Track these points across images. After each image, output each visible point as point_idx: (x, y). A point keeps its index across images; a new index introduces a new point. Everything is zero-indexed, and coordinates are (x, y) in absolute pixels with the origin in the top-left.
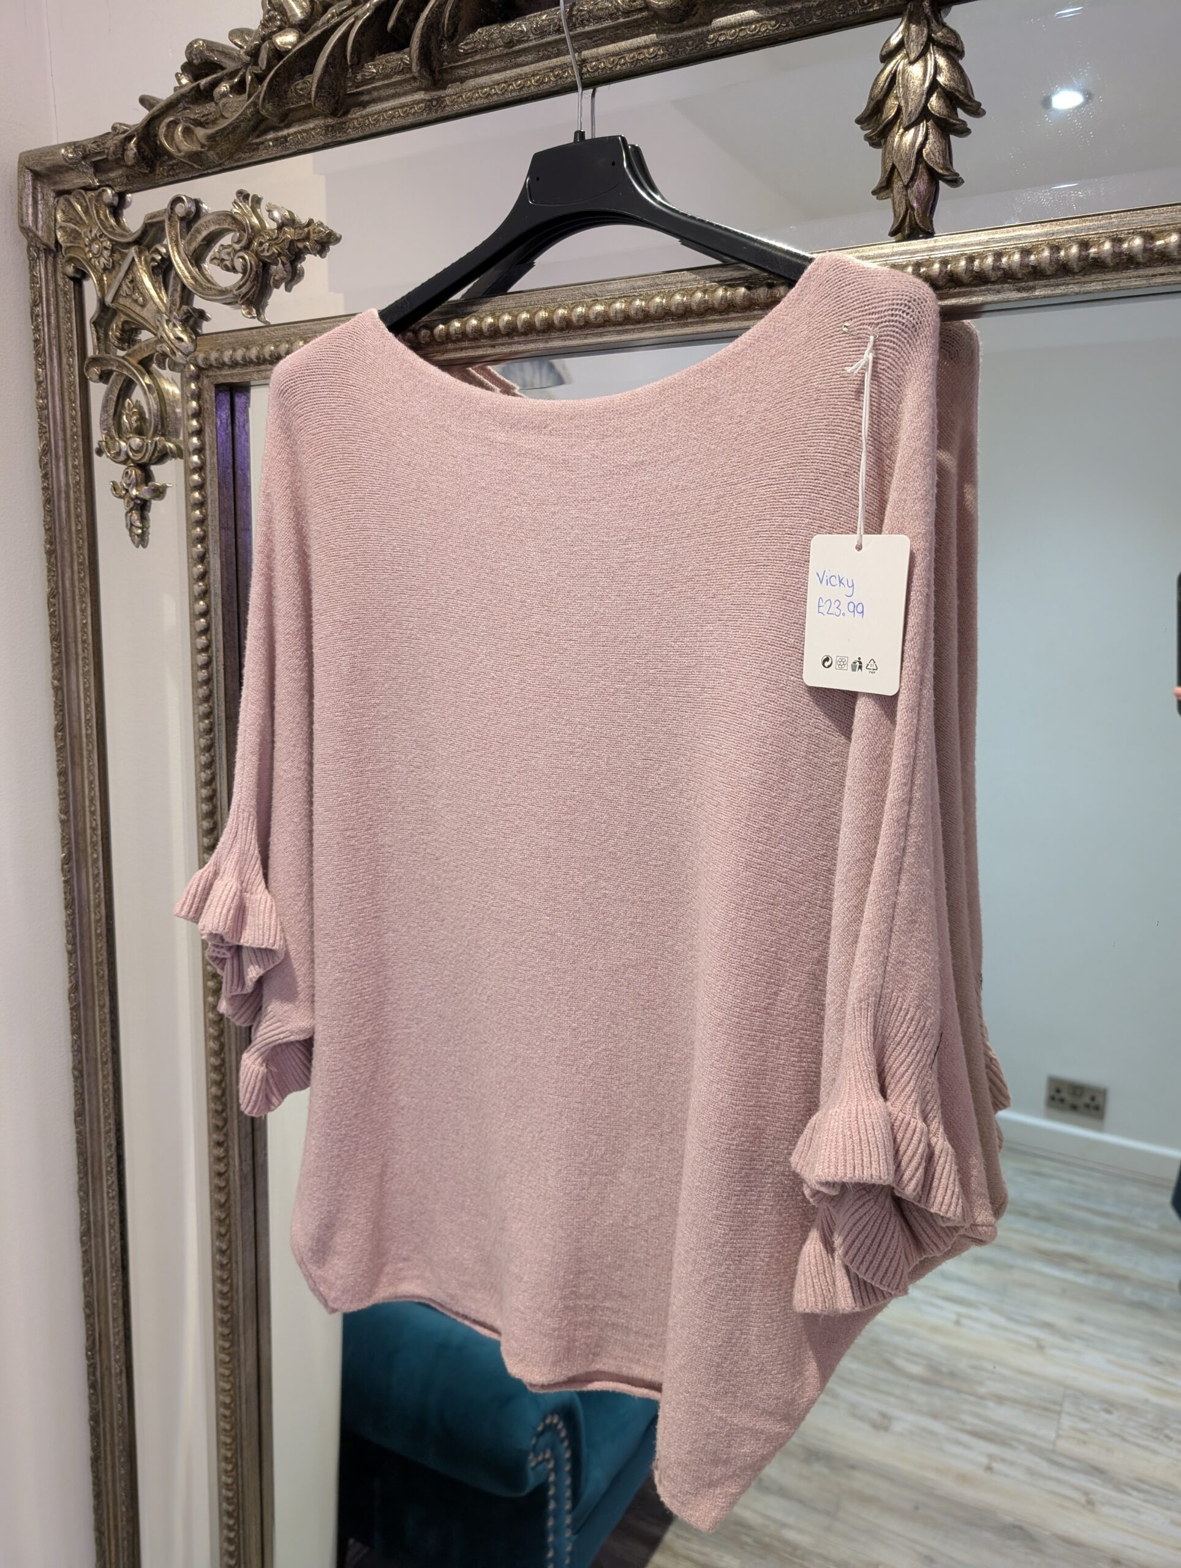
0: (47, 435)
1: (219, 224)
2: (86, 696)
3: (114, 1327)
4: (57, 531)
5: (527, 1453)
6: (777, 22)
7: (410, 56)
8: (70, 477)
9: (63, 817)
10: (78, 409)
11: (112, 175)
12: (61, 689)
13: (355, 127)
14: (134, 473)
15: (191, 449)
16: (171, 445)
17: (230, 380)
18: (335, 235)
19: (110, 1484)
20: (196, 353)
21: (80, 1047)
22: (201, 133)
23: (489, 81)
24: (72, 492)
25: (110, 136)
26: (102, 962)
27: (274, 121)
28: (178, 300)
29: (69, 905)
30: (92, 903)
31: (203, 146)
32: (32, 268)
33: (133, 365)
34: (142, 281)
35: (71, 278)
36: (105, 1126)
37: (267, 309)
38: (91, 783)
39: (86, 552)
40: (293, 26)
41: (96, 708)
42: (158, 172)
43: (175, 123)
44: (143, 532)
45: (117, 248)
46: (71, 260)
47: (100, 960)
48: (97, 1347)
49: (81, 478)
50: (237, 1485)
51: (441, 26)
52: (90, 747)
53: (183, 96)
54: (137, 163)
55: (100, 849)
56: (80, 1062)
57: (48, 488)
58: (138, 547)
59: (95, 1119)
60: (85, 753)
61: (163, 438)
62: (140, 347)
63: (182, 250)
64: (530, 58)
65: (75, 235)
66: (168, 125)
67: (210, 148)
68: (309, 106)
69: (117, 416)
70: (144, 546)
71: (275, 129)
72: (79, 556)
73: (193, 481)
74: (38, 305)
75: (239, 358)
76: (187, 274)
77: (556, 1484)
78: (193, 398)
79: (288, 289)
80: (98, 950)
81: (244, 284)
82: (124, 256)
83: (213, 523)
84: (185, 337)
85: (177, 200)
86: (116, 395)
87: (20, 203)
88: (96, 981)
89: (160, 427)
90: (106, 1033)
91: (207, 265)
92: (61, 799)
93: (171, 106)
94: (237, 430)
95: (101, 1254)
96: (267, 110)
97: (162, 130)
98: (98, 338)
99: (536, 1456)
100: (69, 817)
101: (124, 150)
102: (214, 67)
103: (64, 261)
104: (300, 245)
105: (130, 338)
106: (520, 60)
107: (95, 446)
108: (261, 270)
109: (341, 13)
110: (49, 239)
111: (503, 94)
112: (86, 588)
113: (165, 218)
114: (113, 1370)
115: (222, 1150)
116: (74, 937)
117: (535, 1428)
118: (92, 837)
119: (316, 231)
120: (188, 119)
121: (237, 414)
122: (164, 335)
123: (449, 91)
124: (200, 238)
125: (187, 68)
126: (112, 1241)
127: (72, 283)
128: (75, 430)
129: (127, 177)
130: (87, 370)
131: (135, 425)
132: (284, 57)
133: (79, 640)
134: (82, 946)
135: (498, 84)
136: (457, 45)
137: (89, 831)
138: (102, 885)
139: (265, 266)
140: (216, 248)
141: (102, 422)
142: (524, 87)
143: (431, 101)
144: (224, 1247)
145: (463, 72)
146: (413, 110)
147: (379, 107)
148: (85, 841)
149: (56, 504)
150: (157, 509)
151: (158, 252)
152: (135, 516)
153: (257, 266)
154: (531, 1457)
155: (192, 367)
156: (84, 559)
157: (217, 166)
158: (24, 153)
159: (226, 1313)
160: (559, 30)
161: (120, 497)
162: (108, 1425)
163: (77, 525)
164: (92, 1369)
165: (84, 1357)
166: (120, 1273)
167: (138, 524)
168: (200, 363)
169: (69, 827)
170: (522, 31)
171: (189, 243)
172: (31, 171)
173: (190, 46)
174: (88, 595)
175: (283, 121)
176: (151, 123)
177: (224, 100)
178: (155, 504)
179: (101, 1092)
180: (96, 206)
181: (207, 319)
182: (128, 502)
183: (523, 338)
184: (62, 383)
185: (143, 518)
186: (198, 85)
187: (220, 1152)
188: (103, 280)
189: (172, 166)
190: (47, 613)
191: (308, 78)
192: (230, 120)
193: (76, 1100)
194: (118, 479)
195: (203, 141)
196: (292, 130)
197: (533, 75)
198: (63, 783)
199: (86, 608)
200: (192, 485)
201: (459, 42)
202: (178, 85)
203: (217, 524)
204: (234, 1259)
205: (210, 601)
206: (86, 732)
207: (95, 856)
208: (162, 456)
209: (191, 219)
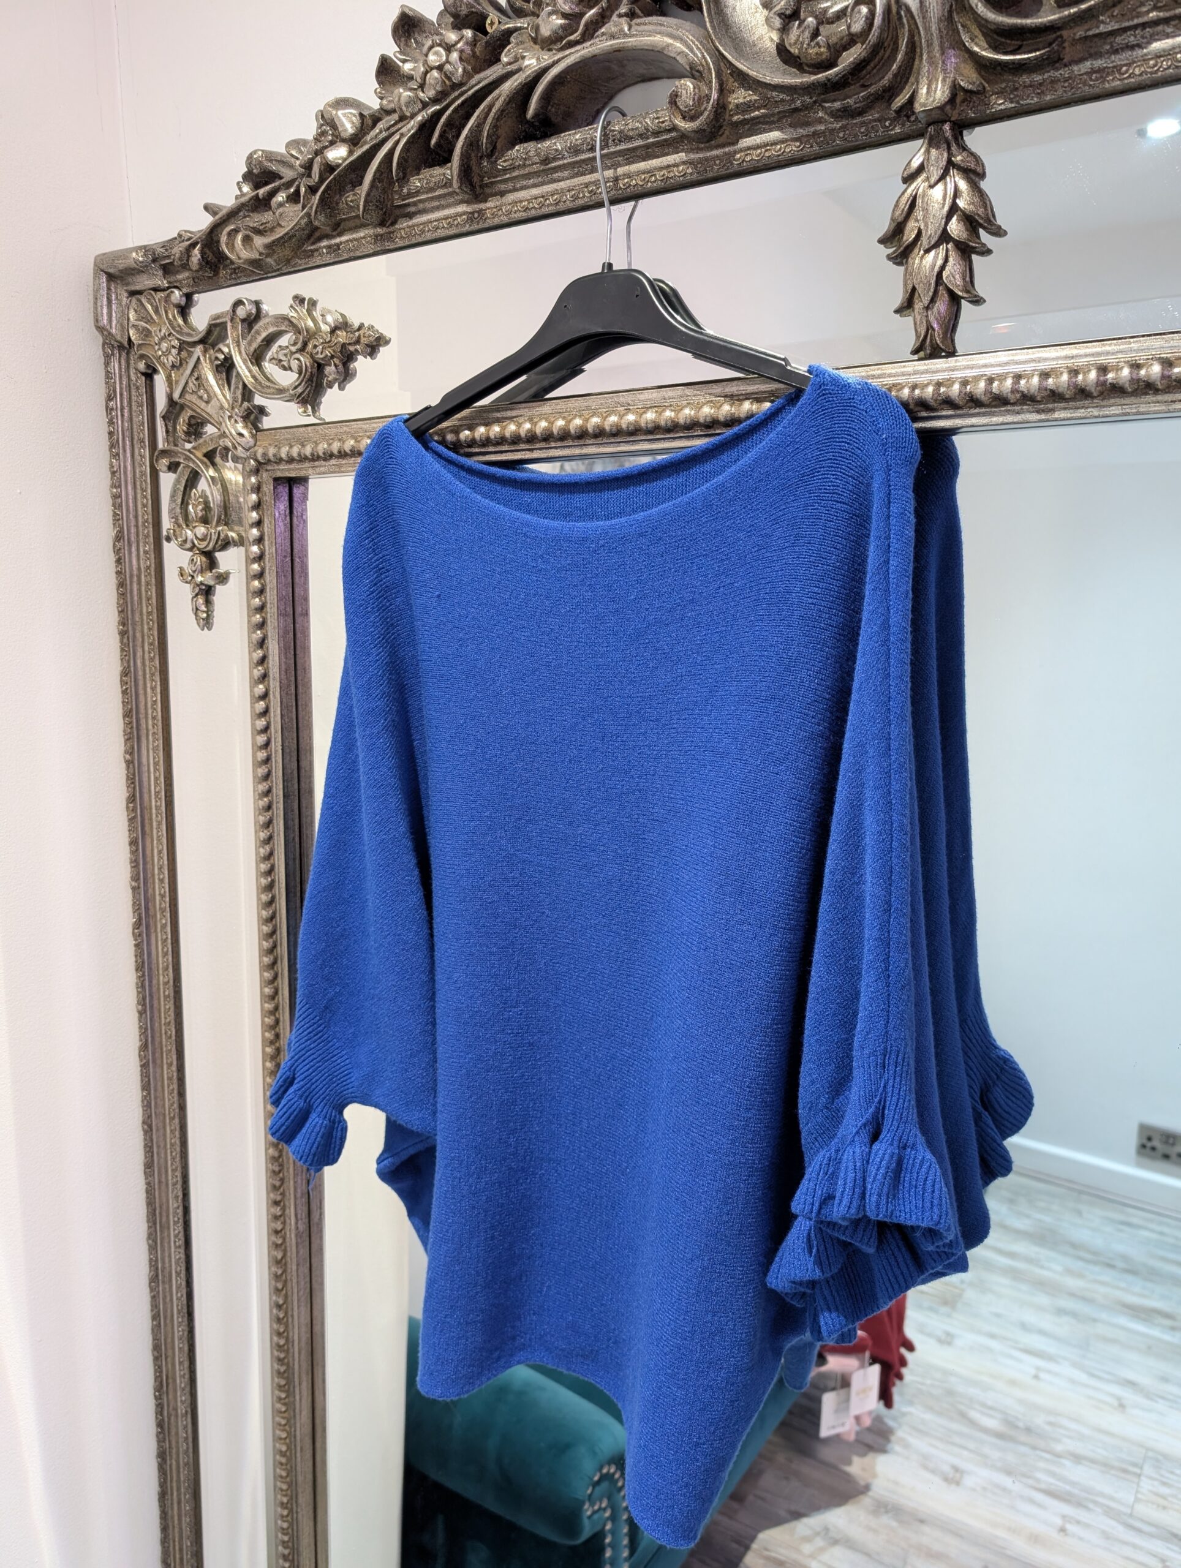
0: (120, 522)
1: (277, 326)
2: (156, 770)
3: (180, 1370)
4: (129, 612)
5: (583, 1503)
6: (801, 144)
7: (451, 171)
8: (141, 561)
9: (134, 884)
10: (149, 497)
11: (180, 277)
12: (132, 762)
13: (402, 237)
14: (200, 560)
15: (251, 540)
16: (234, 534)
17: (288, 475)
18: (385, 337)
19: (176, 1518)
20: (256, 448)
21: (149, 1103)
22: (259, 241)
23: (527, 195)
24: (143, 577)
25: (177, 242)
26: (170, 1022)
27: (328, 230)
28: (240, 397)
29: (139, 967)
30: (161, 966)
31: (261, 254)
32: (107, 364)
33: (198, 459)
34: (207, 379)
35: (143, 374)
36: (173, 1178)
37: (322, 406)
38: (160, 852)
39: (156, 633)
40: (343, 141)
41: (165, 781)
42: (221, 275)
43: (236, 231)
44: (208, 616)
45: (183, 346)
46: (142, 357)
47: (168, 1020)
48: (165, 1388)
49: (152, 563)
50: (293, 1530)
51: (480, 143)
52: (160, 818)
53: (243, 205)
54: (201, 267)
55: (168, 915)
56: (150, 1117)
57: (121, 573)
58: (203, 630)
59: (163, 1171)
60: (155, 824)
61: (226, 527)
62: (205, 441)
63: (243, 352)
64: (566, 174)
65: (147, 333)
66: (229, 234)
67: (268, 255)
68: (357, 216)
69: (185, 508)
70: (209, 629)
71: (328, 237)
72: (149, 637)
73: (253, 569)
74: (112, 399)
75: (295, 455)
76: (248, 374)
77: (613, 1532)
78: (253, 491)
79: (341, 388)
80: (167, 1011)
81: (299, 384)
82: (190, 354)
83: (272, 611)
84: (245, 432)
85: (239, 303)
86: (183, 485)
87: (95, 303)
88: (164, 1040)
89: (223, 517)
90: (173, 1090)
91: (269, 367)
92: (132, 867)
93: (232, 214)
94: (295, 520)
95: (168, 1299)
96: (320, 221)
97: (224, 238)
98: (167, 431)
99: (592, 1504)
100: (139, 884)
101: (189, 256)
102: (272, 176)
103: (136, 357)
104: (352, 348)
105: (196, 430)
106: (556, 176)
107: (165, 533)
108: (315, 370)
109: (388, 129)
110: (122, 337)
111: (541, 208)
112: (155, 668)
113: (227, 319)
114: (179, 1411)
115: (279, 1208)
116: (144, 999)
117: (591, 1479)
118: (160, 904)
119: (366, 335)
120: (248, 228)
121: (295, 505)
122: (227, 431)
123: (489, 204)
124: (260, 339)
125: (248, 177)
126: (178, 1288)
127: (144, 378)
128: (146, 517)
129: (194, 279)
130: (157, 461)
131: (200, 514)
132: (335, 170)
133: (150, 716)
134: (152, 1007)
135: (536, 198)
136: (496, 161)
137: (158, 898)
138: (170, 949)
139: (320, 367)
140: (274, 348)
141: (171, 511)
142: (559, 202)
143: (472, 213)
144: (281, 1302)
145: (503, 187)
146: (456, 222)
147: (424, 218)
148: (155, 907)
149: (128, 587)
150: (221, 594)
151: (220, 351)
152: (201, 600)
153: (312, 367)
154: (586, 1506)
155: (252, 461)
156: (154, 639)
157: (275, 271)
158: (99, 256)
159: (282, 1365)
160: (592, 149)
161: (187, 582)
162: (174, 1463)
163: (147, 607)
164: (160, 1408)
165: (152, 1397)
166: (186, 1319)
167: (203, 608)
168: (260, 458)
169: (139, 894)
170: (557, 150)
171: (250, 344)
172: (106, 273)
173: (250, 157)
174: (158, 674)
175: (335, 230)
176: (213, 231)
177: (281, 210)
178: (219, 589)
179: (168, 1146)
180: (165, 307)
181: (267, 415)
182: (194, 587)
183: (559, 444)
184: (134, 472)
185: (208, 602)
186: (257, 194)
187: (277, 1211)
188: (171, 376)
189: (235, 269)
190: (120, 690)
191: (358, 190)
192: (286, 230)
193: (146, 1152)
194: (185, 565)
195: (261, 250)
196: (344, 238)
197: (569, 191)
198: (134, 853)
199: (155, 687)
200: (252, 574)
201: (497, 159)
202: (239, 193)
203: (276, 611)
204: (290, 1313)
205: (269, 685)
206: (156, 804)
207: (164, 922)
208: (226, 544)
209: (251, 321)
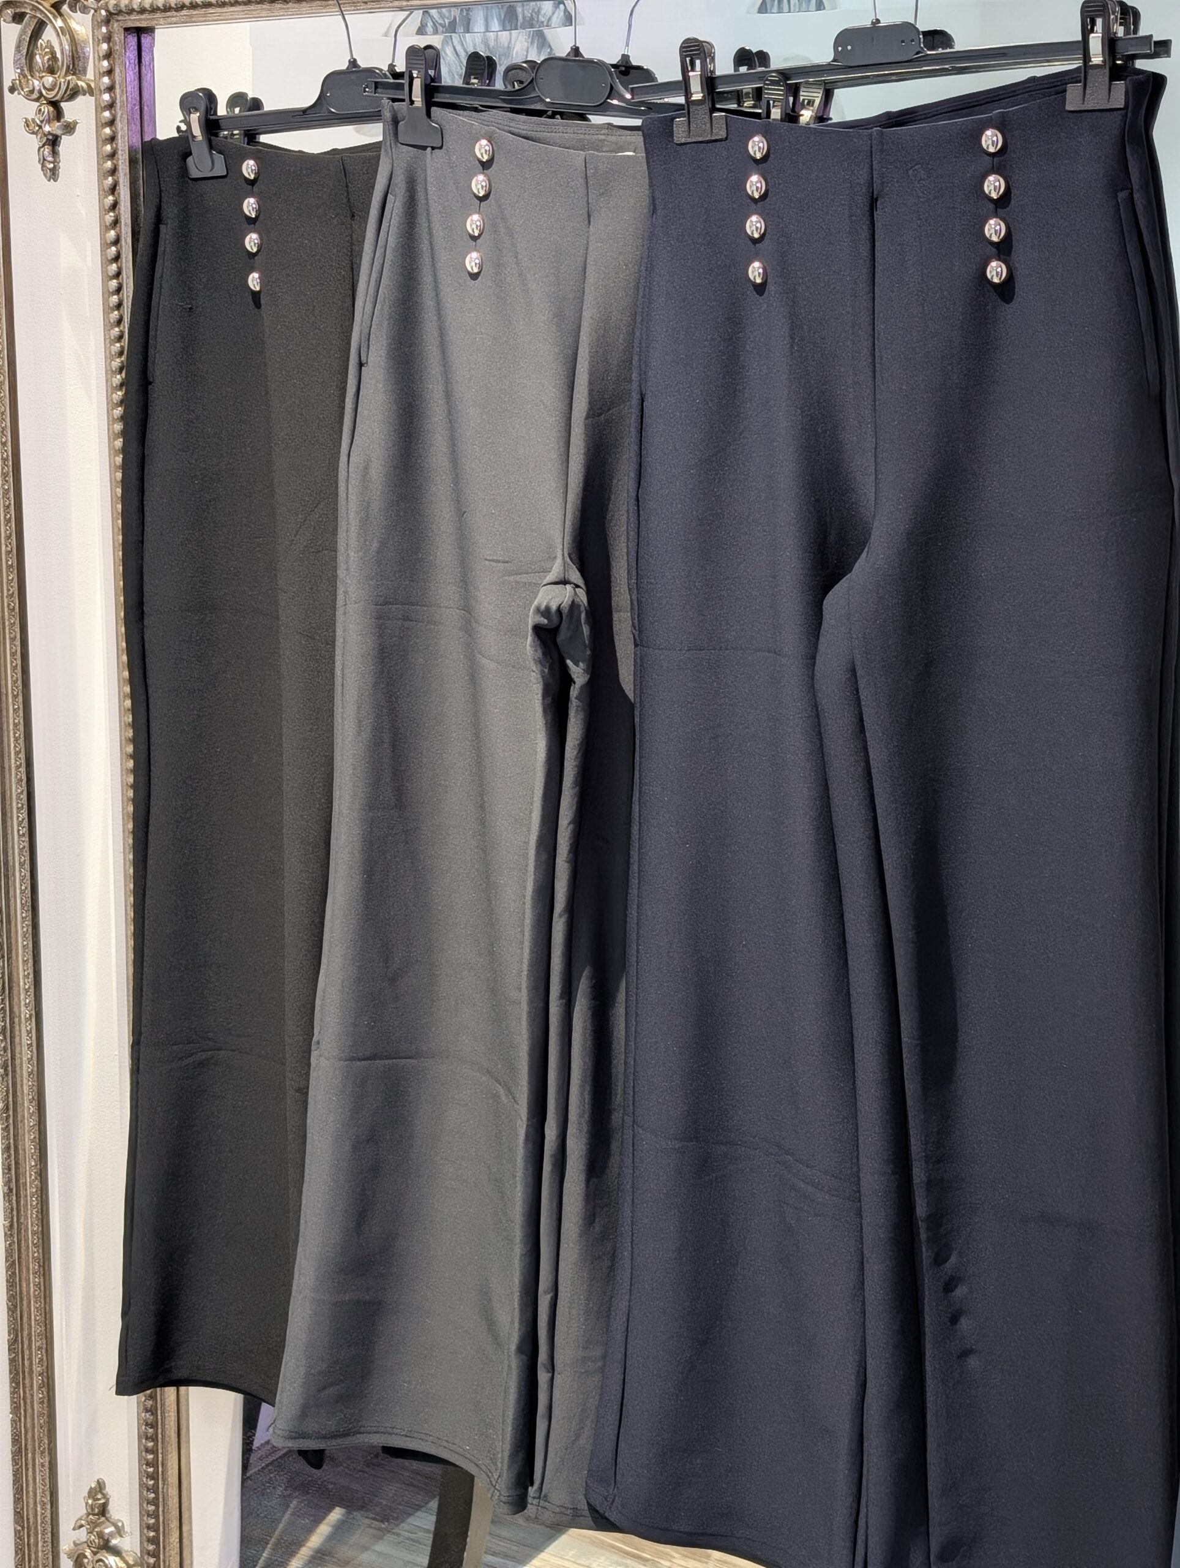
14: (47, 109)
15: (103, 88)
16: (84, 84)
17: (138, 25)
33: (45, 8)
44: (55, 166)
58: (49, 181)
61: (74, 77)
69: (29, 57)
70: (56, 179)
73: (104, 117)
75: (147, 5)
78: (103, 41)
83: (122, 141)
86: (29, 35)
88: (6, 614)
89: (71, 67)
94: (143, 69)
131: (47, 64)
138: (13, 516)
141: (14, 63)
150: (66, 143)
152: (48, 151)
155: (103, 13)
161: (33, 133)
167: (50, 159)
168: (111, 9)
178: (65, 139)
182: (41, 138)
194: (32, 115)
200: (103, 121)
203: (127, 157)
205: (120, 230)
208: (73, 93)
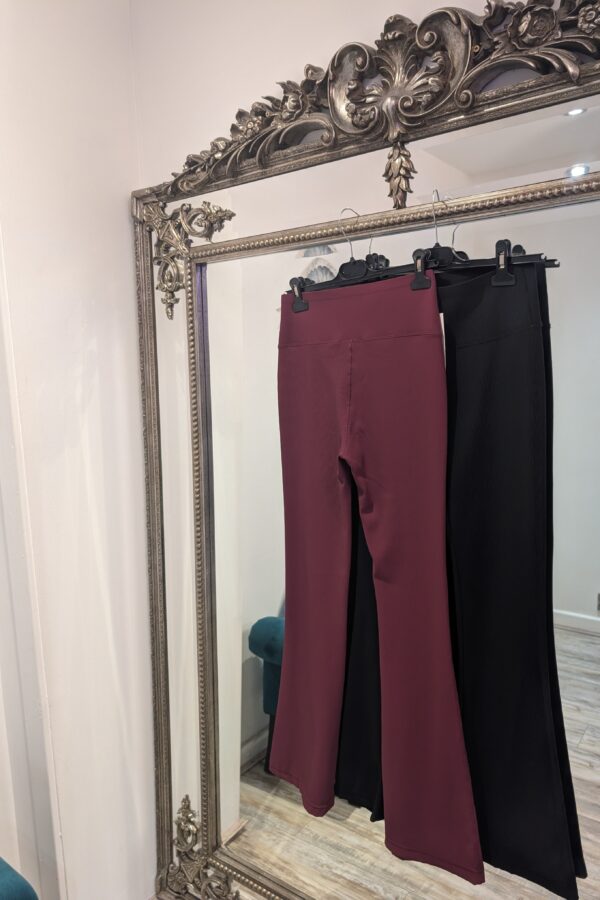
1: (197, 212)
8: (147, 298)
10: (150, 275)
11: (162, 197)
15: (188, 285)
16: (181, 285)
17: (201, 262)
18: (234, 214)
20: (190, 254)
22: (191, 183)
25: (163, 186)
28: (184, 237)
31: (192, 188)
33: (168, 259)
34: (172, 231)
35: (148, 231)
37: (213, 238)
40: (220, 151)
42: (178, 195)
43: (184, 181)
45: (164, 221)
46: (148, 226)
49: (151, 298)
53: (186, 173)
54: (171, 194)
62: (171, 253)
63: (185, 221)
65: (150, 218)
66: (181, 181)
67: (195, 188)
68: (225, 175)
69: (163, 276)
71: (215, 181)
74: (136, 241)
75: (204, 255)
76: (187, 228)
78: (188, 269)
79: (219, 231)
82: (166, 223)
84: (186, 249)
85: (184, 205)
87: (132, 208)
91: (194, 226)
93: (182, 176)
94: (203, 279)
96: (213, 176)
97: (179, 184)
98: (157, 251)
101: (167, 190)
102: (195, 163)
104: (223, 218)
105: (167, 250)
107: (155, 287)
110: (141, 219)
112: (152, 336)
113: (180, 211)
119: (228, 213)
120: (188, 180)
121: (203, 274)
122: (179, 248)
123: (268, 169)
124: (191, 216)
125: (187, 164)
128: (149, 283)
129: (168, 198)
130: (153, 262)
131: (169, 279)
132: (218, 161)
133: (150, 353)
139: (212, 224)
140: (196, 219)
141: (158, 279)
143: (263, 172)
149: (142, 307)
150: (176, 306)
151: (177, 221)
152: (169, 309)
153: (209, 225)
156: (152, 325)
157: (197, 193)
158: (133, 191)
161: (163, 304)
163: (149, 314)
167: (170, 312)
168: (192, 257)
171: (187, 218)
172: (136, 197)
173: (188, 157)
175: (217, 179)
176: (175, 181)
177: (199, 174)
180: (157, 208)
181: (193, 242)
182: (167, 305)
184: (145, 268)
185: (172, 310)
186: (191, 169)
188: (159, 232)
189: (183, 194)
190: (139, 345)
192: (201, 180)
194: (164, 297)
199: (152, 342)
200: (188, 298)
202: (185, 170)
203: (197, 310)
205: (195, 336)
208: (178, 289)
209: (188, 210)
